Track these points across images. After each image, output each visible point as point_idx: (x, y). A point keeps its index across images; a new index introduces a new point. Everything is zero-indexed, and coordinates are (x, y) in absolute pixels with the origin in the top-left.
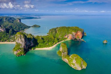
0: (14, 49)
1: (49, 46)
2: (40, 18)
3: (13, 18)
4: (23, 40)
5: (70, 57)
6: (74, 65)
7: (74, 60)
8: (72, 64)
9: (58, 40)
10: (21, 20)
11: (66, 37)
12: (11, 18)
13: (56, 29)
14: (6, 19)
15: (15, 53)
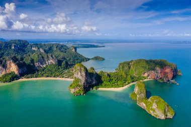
0: (71, 86)
1: (118, 86)
2: (104, 46)
3: (65, 46)
4: (84, 74)
5: (149, 100)
6: (154, 111)
7: (154, 104)
8: (152, 109)
9: (133, 78)
10: (77, 49)
11: (146, 75)
12: (62, 46)
13: (130, 64)
14: (57, 47)
15: (72, 91)
